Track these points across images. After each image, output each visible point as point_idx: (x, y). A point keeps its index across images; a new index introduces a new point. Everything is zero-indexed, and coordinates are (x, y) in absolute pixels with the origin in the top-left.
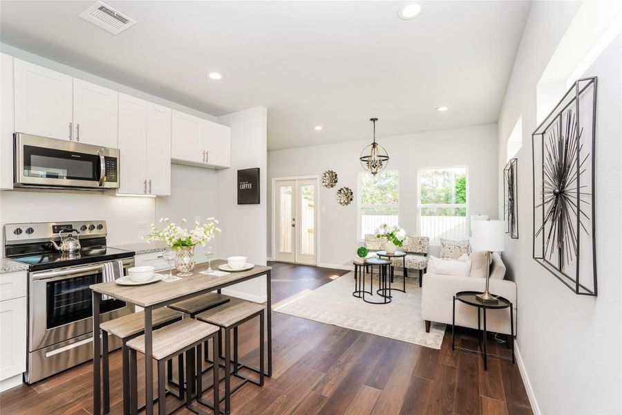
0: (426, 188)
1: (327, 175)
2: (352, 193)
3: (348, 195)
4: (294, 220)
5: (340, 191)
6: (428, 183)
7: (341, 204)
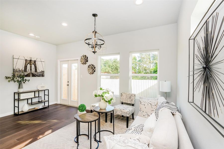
0: (146, 68)
1: (83, 57)
2: (95, 68)
3: (93, 69)
4: (68, 82)
5: (89, 66)
6: (147, 66)
7: (90, 73)
